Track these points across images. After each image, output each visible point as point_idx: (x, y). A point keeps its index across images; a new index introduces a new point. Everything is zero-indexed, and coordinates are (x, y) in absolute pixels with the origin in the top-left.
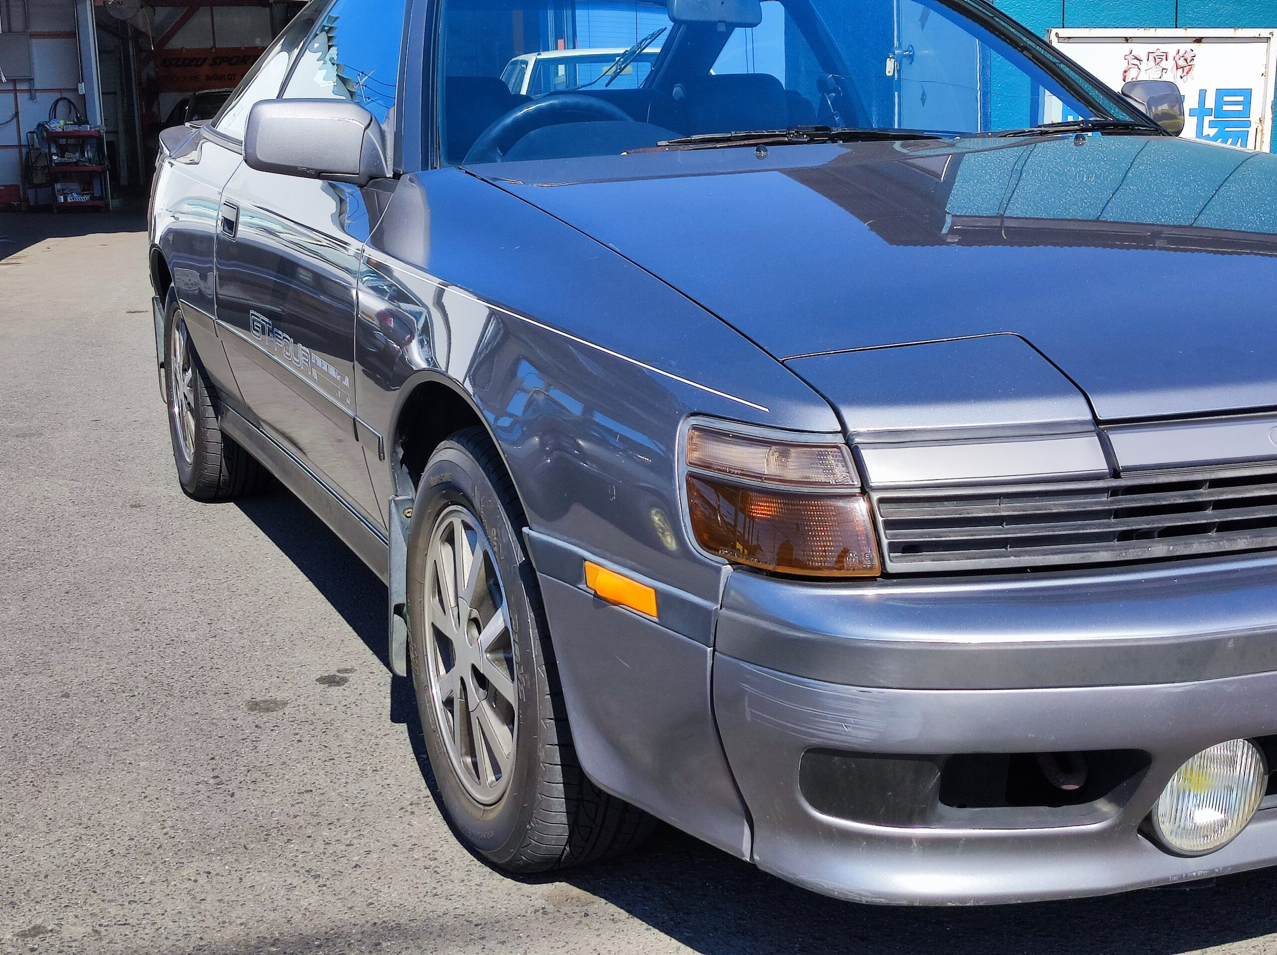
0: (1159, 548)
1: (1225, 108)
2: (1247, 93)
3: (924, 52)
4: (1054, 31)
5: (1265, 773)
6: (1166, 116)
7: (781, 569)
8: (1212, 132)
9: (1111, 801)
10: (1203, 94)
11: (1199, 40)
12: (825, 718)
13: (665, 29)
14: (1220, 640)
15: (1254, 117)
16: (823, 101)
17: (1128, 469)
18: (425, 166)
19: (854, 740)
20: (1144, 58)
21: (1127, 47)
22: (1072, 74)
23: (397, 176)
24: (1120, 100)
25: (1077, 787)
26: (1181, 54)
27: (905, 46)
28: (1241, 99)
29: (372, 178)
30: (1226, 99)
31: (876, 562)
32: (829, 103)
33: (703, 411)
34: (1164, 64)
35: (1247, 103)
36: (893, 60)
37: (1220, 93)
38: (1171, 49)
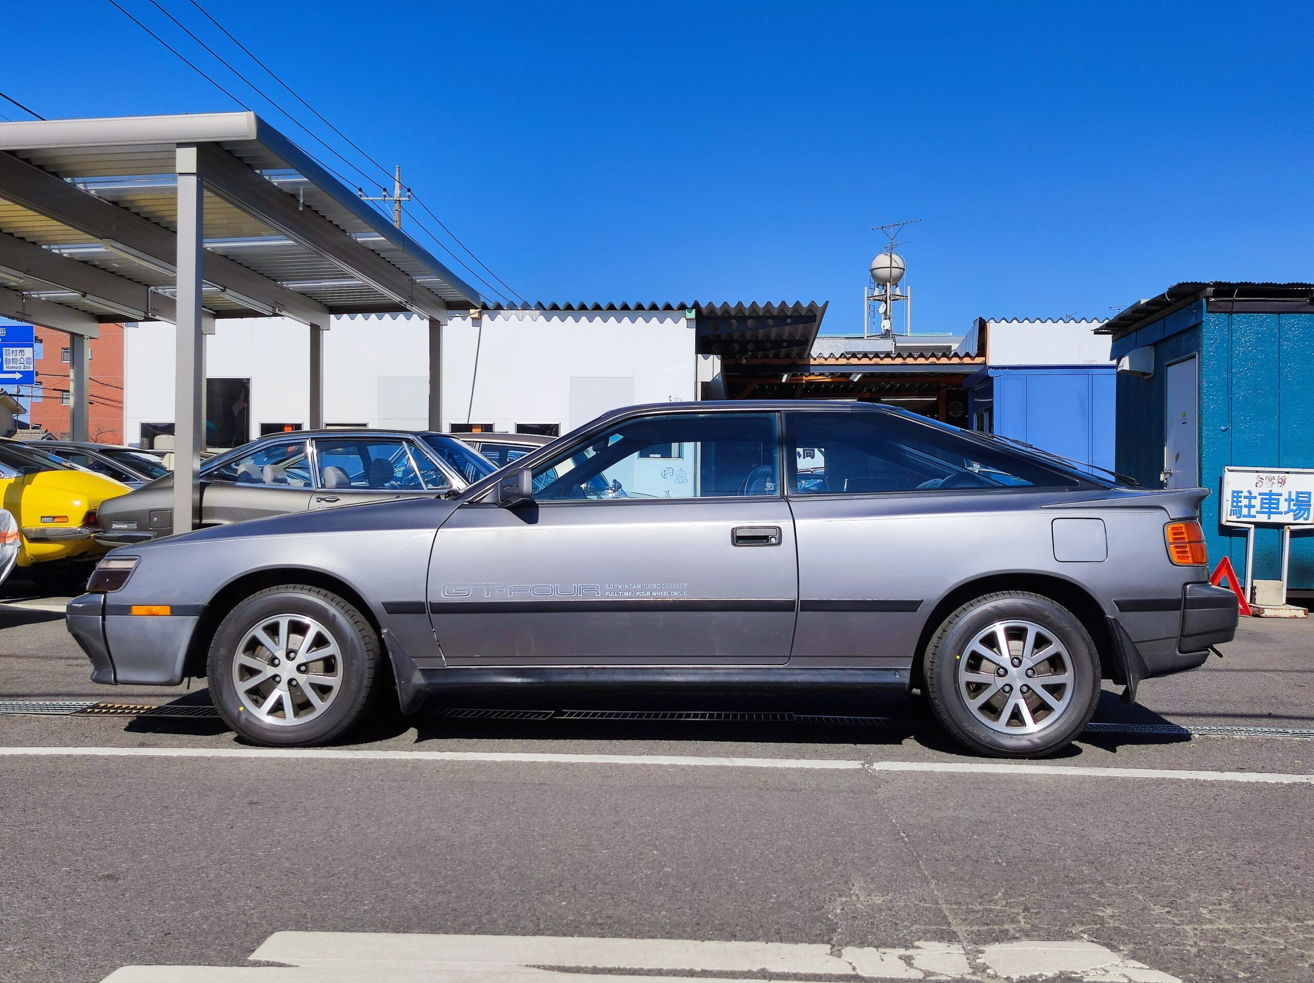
1: (1300, 499)
8: (1295, 508)
10: (1290, 493)
11: (1287, 473)
15: (1312, 503)
20: (1264, 478)
26: (1280, 477)
28: (1307, 495)
30: (1299, 495)
34: (1273, 481)
35: (1309, 497)
37: (1298, 493)
38: (1276, 475)
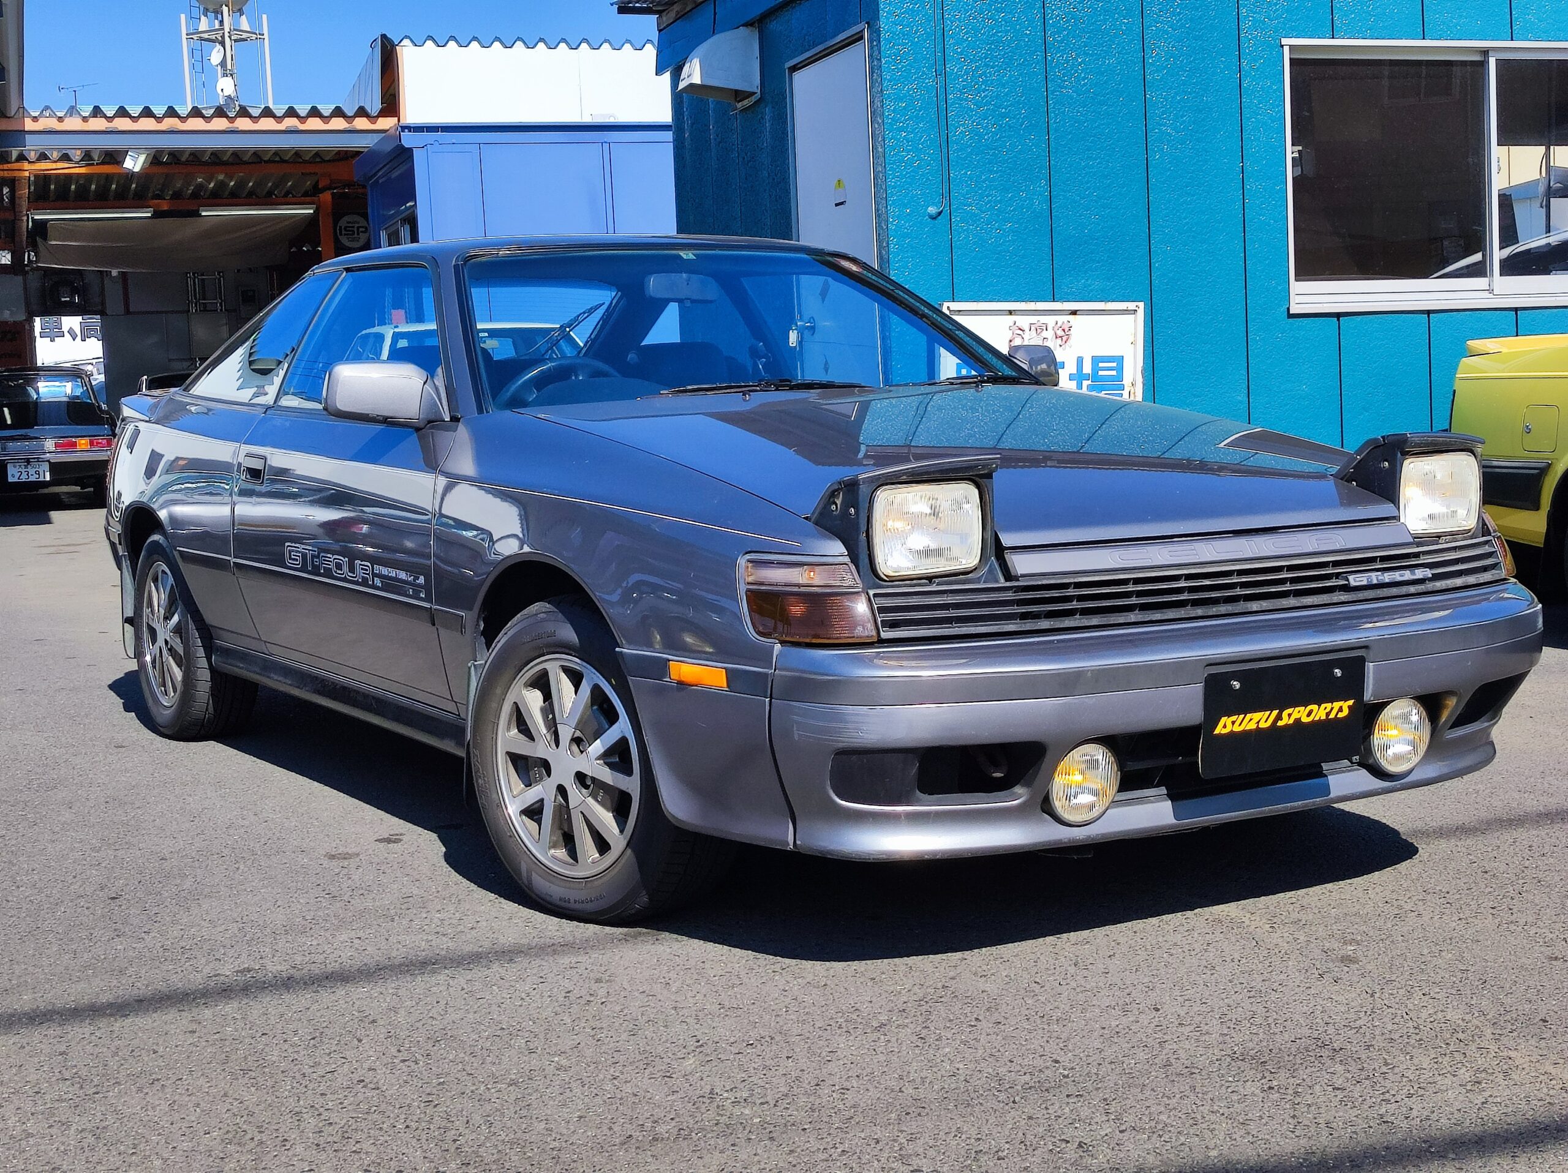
0: (1045, 624)
1: (1101, 373)
2: (1120, 360)
3: (825, 324)
4: (946, 305)
5: (1118, 770)
6: (1044, 373)
7: (814, 641)
9: (1023, 786)
10: (1080, 361)
11: (1074, 313)
12: (848, 729)
13: (603, 304)
14: (1083, 671)
15: (1127, 381)
16: (756, 365)
17: (1023, 576)
18: (480, 410)
19: (866, 741)
20: (1027, 329)
21: (1011, 319)
22: (967, 339)
23: (455, 419)
24: (1007, 360)
25: (1003, 775)
26: (1059, 325)
27: (806, 317)
28: (1114, 365)
29: (429, 422)
30: (1101, 365)
31: (874, 633)
32: (760, 367)
33: (755, 550)
34: (1045, 334)
35: (1120, 369)
36: (796, 332)
37: (1096, 360)
38: (1050, 320)
